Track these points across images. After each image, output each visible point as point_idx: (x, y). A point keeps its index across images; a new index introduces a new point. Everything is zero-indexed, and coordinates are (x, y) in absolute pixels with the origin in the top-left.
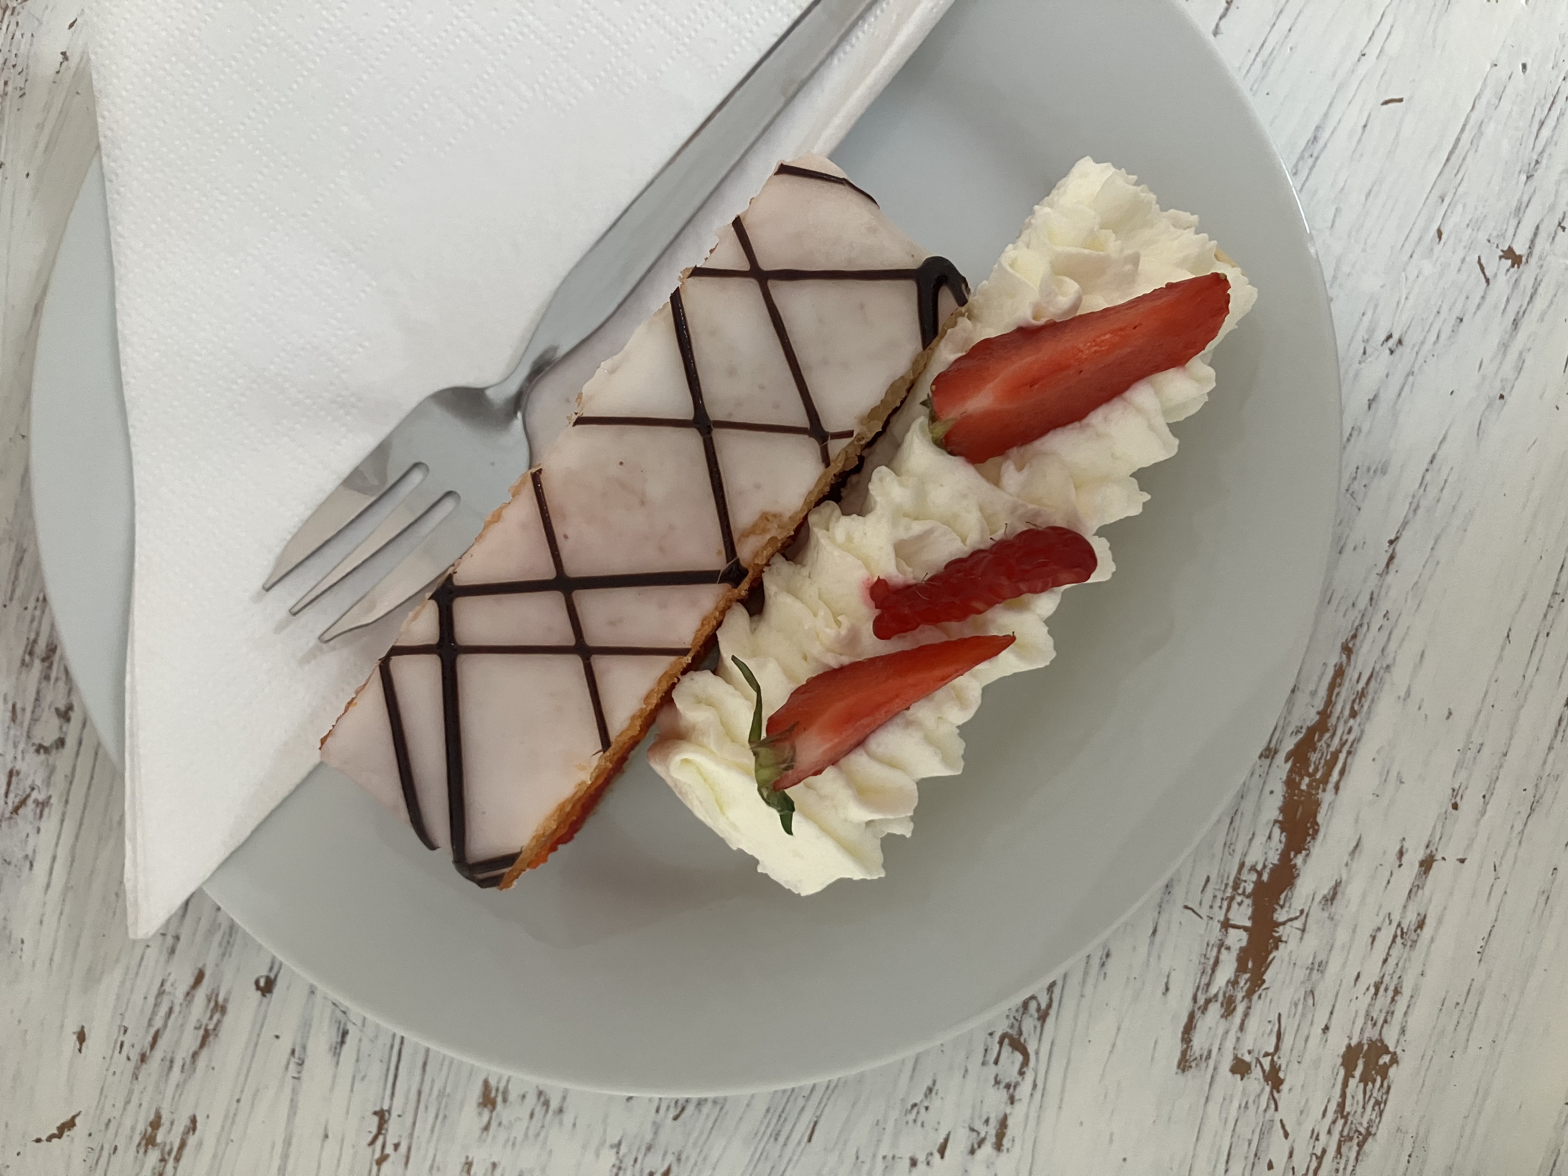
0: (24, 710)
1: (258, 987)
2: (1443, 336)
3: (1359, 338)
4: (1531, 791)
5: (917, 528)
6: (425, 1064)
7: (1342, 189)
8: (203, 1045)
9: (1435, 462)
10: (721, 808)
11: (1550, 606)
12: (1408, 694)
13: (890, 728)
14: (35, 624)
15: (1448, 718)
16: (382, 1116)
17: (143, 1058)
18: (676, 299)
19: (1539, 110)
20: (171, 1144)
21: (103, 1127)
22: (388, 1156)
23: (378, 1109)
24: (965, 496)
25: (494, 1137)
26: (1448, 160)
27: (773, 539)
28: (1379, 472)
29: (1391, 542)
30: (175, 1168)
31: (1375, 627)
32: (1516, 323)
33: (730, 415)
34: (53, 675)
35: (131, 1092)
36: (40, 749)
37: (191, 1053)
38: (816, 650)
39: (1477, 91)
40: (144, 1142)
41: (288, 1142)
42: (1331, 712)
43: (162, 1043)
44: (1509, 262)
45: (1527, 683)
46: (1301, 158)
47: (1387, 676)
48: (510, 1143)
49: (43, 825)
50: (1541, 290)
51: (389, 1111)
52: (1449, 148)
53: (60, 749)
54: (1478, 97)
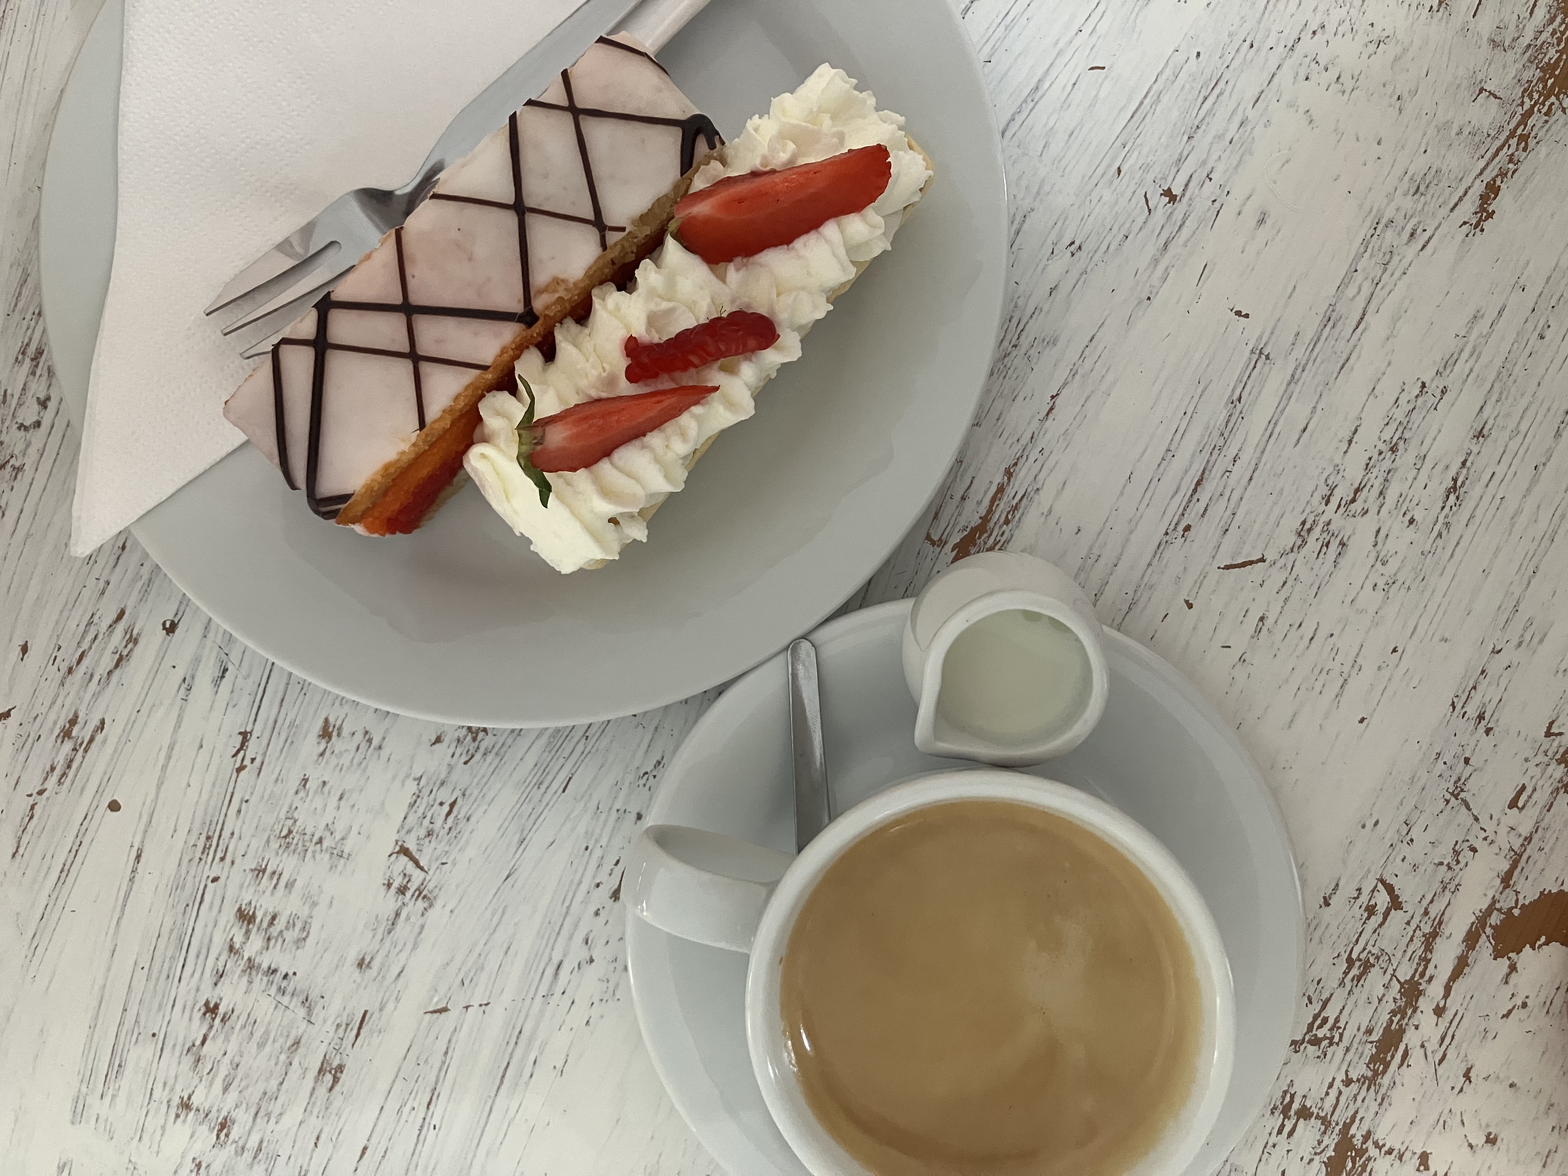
0: (12, 395)
1: (164, 628)
2: (1112, 248)
3: (1049, 241)
4: (1131, 593)
5: (665, 305)
6: (282, 700)
7: (1052, 128)
8: (117, 665)
9: (1094, 340)
10: (507, 497)
11: (1163, 459)
12: (1050, 512)
13: (630, 448)
14: (30, 331)
15: (1077, 533)
16: (245, 736)
17: (70, 671)
18: (513, 118)
19: (1204, 87)
20: (83, 738)
21: (31, 720)
22: (246, 766)
23: (242, 730)
24: (701, 288)
25: (327, 762)
26: (1132, 117)
27: (560, 299)
28: (1051, 344)
29: (1053, 397)
30: (84, 757)
31: (1032, 459)
32: (1166, 245)
33: (539, 205)
34: (38, 373)
35: (57, 695)
36: (21, 427)
37: (108, 670)
38: (583, 383)
39: (1160, 69)
40: (62, 734)
41: (171, 748)
42: (991, 518)
43: (86, 662)
44: (1167, 199)
45: (1139, 514)
46: (1025, 101)
47: (1036, 496)
48: (339, 767)
49: (16, 485)
50: (1187, 223)
51: (251, 733)
52: (1134, 108)
53: (36, 429)
54: (1161, 72)
